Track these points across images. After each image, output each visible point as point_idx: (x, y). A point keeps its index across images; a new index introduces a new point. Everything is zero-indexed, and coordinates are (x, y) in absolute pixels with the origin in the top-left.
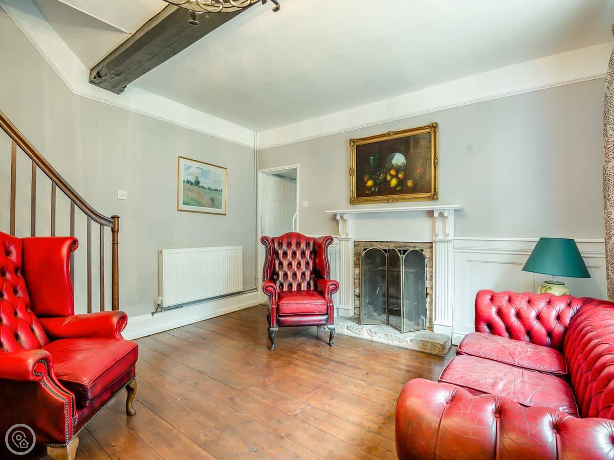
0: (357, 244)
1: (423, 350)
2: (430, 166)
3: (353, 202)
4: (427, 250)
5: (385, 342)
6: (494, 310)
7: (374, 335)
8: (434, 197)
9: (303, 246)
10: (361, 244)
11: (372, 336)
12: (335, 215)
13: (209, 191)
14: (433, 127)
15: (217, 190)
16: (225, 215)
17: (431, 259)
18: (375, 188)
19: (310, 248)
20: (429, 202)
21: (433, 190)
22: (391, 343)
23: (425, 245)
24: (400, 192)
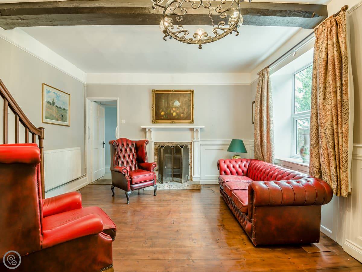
0: (156, 144)
1: (193, 189)
2: (190, 108)
3: (153, 122)
4: (189, 146)
5: (176, 189)
6: (226, 166)
7: (171, 187)
8: (192, 122)
9: (130, 146)
10: (158, 143)
11: (170, 188)
12: (145, 129)
13: (60, 109)
14: (192, 92)
15: (64, 109)
16: (69, 126)
17: (191, 149)
18: (165, 116)
19: (134, 146)
20: (190, 124)
21: (192, 119)
22: (179, 188)
23: (189, 143)
24: (177, 119)
